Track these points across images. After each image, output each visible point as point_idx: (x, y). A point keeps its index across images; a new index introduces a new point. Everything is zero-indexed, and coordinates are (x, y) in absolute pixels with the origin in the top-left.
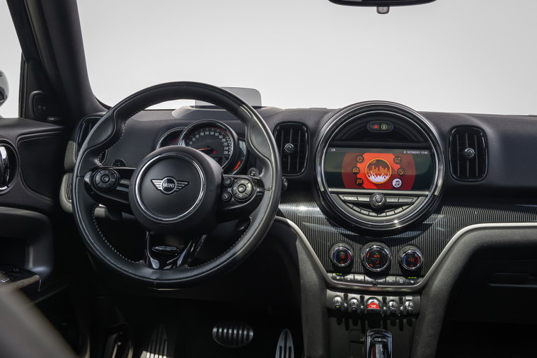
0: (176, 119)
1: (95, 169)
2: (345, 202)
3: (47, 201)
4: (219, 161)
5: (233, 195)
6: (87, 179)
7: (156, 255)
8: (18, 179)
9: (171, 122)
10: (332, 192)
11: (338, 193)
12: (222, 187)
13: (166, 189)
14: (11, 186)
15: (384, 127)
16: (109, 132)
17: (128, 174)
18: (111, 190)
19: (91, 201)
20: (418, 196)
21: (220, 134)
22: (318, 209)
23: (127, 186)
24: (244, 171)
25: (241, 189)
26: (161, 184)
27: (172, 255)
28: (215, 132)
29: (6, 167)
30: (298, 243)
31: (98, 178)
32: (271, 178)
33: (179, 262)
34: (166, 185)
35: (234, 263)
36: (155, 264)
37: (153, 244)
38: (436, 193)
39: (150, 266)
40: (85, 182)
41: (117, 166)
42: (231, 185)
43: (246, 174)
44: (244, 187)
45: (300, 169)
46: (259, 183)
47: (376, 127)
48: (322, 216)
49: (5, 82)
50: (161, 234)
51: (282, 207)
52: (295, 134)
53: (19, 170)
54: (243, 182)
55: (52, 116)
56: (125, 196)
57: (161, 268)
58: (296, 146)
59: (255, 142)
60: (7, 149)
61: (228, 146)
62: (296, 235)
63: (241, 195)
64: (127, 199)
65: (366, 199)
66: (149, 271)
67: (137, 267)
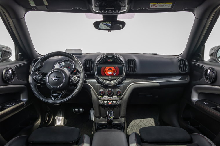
0: (59, 58)
1: (36, 75)
2: (102, 79)
4: (69, 71)
5: (72, 80)
6: (34, 77)
7: (53, 96)
8: (16, 77)
10: (99, 77)
11: (100, 77)
12: (70, 78)
13: (55, 80)
14: (14, 80)
15: (111, 60)
16: (39, 65)
17: (45, 76)
18: (42, 80)
19: (36, 83)
20: (120, 77)
22: (96, 80)
23: (45, 79)
24: (76, 74)
25: (74, 79)
26: (53, 79)
27: (58, 96)
28: (69, 62)
29: (12, 75)
30: (91, 89)
31: (37, 77)
32: (81, 76)
33: (60, 97)
35: (73, 97)
36: (53, 98)
37: (52, 93)
38: (124, 76)
39: (52, 99)
40: (34, 78)
41: (42, 73)
42: (72, 78)
44: (75, 78)
45: (91, 71)
46: (79, 77)
47: (109, 60)
48: (97, 82)
49: (11, 50)
50: (55, 91)
51: (87, 80)
52: (90, 62)
53: (16, 74)
54: (75, 77)
55: (25, 59)
57: (55, 99)
58: (90, 65)
60: (11, 70)
61: (73, 66)
62: (90, 87)
63: (74, 80)
64: (45, 82)
65: (107, 78)
66: (51, 101)
67: (48, 99)
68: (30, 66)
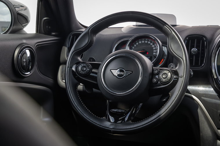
0: (124, 33)
1: (78, 63)
3: (50, 80)
4: (151, 59)
5: (159, 80)
6: (74, 69)
7: (112, 114)
8: (35, 68)
9: (122, 35)
12: (153, 75)
13: (119, 75)
14: (32, 71)
16: (86, 41)
17: (97, 66)
18: (87, 75)
19: (76, 81)
21: (151, 42)
22: (212, 89)
23: (96, 73)
24: (166, 65)
25: (164, 76)
26: (116, 73)
27: (123, 114)
28: (148, 41)
29: (30, 61)
30: (199, 110)
31: (80, 68)
32: (183, 70)
33: (126, 119)
34: (119, 73)
35: (159, 121)
36: (112, 119)
37: (111, 108)
39: (109, 121)
40: (73, 70)
41: (91, 61)
42: (158, 74)
43: (167, 67)
44: (166, 75)
45: (201, 64)
46: (176, 73)
48: (215, 93)
49: (28, 12)
50: (116, 102)
51: (190, 88)
52: (198, 42)
53: (36, 63)
54: (165, 72)
55: (54, 32)
56: (95, 79)
57: (116, 122)
58: (198, 50)
59: (173, 47)
60: (30, 51)
61: (156, 49)
62: (197, 105)
63: (164, 80)
64: (96, 81)
66: (109, 123)
67: (102, 121)
68: (62, 47)
